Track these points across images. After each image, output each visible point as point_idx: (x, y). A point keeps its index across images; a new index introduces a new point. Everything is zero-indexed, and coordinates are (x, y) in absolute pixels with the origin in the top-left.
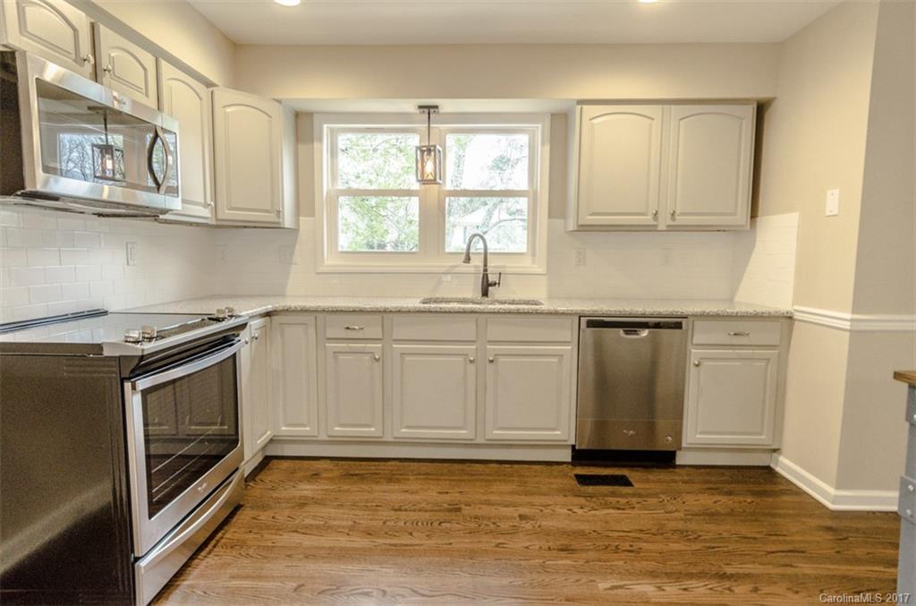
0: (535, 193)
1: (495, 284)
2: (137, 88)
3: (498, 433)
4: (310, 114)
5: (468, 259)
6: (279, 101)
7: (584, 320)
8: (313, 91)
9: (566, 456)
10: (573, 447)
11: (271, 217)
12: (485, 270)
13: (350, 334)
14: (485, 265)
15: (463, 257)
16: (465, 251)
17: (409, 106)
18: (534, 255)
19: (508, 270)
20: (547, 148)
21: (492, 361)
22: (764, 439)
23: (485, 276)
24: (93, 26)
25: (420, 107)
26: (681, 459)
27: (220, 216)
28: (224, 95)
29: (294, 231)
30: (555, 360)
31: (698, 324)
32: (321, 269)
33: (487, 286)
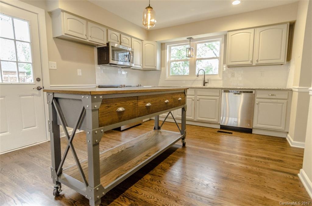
0: (221, 58)
1: (207, 83)
2: (127, 44)
3: (199, 119)
4: (164, 43)
6: (156, 42)
7: (223, 90)
8: (163, 38)
9: (219, 127)
11: (154, 68)
12: (204, 79)
14: (204, 78)
15: (197, 76)
17: (185, 38)
18: (220, 75)
19: (211, 79)
21: (198, 100)
23: (204, 81)
24: (120, 35)
25: (187, 38)
26: (254, 132)
27: (143, 68)
28: (145, 42)
29: (160, 71)
30: (215, 100)
31: (258, 92)
32: (166, 80)
33: (205, 83)
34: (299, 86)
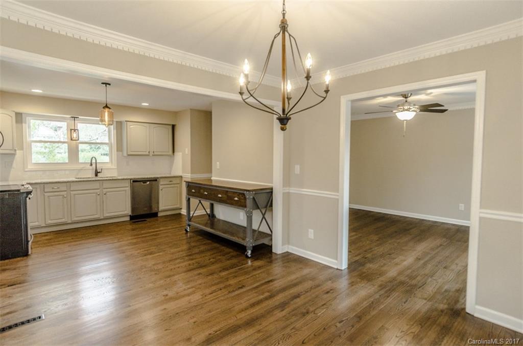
0: (111, 144)
1: (99, 172)
3: (107, 215)
4: (21, 114)
5: (91, 165)
6: (14, 111)
7: (132, 180)
9: (128, 219)
10: (130, 215)
13: (54, 190)
14: (96, 167)
15: (90, 164)
16: (90, 162)
17: (67, 116)
18: (112, 163)
19: (104, 168)
20: (115, 131)
21: (105, 194)
22: (178, 206)
25: (72, 117)
26: (160, 214)
29: (14, 155)
30: (124, 192)
31: (161, 180)
32: (27, 170)
33: (97, 174)
34: (191, 174)
